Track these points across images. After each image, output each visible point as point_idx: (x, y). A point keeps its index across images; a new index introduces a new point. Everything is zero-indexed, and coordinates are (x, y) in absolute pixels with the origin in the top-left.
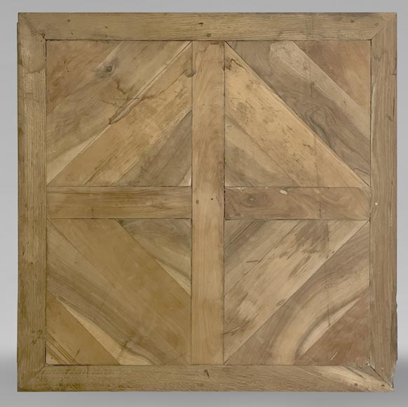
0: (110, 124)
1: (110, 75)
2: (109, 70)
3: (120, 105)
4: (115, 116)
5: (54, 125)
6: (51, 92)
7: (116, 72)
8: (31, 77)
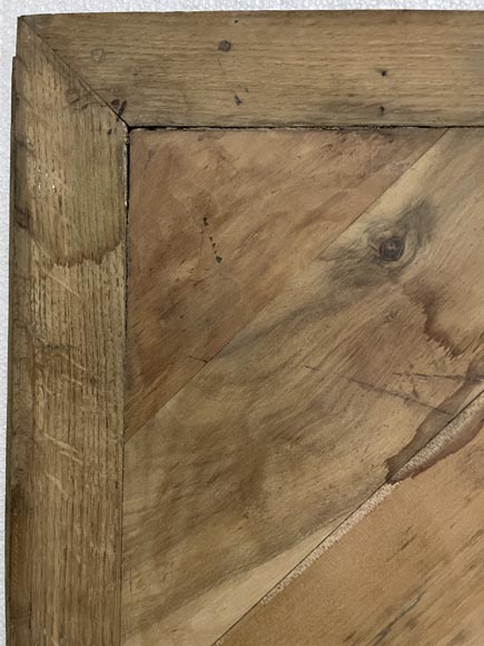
0: (389, 479)
1: (393, 275)
2: (388, 251)
3: (437, 402)
4: (410, 450)
5: (157, 477)
6: (149, 340)
7: (422, 261)
8: (64, 279)
